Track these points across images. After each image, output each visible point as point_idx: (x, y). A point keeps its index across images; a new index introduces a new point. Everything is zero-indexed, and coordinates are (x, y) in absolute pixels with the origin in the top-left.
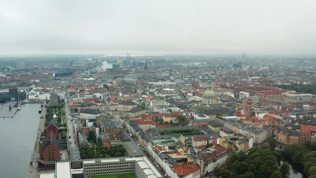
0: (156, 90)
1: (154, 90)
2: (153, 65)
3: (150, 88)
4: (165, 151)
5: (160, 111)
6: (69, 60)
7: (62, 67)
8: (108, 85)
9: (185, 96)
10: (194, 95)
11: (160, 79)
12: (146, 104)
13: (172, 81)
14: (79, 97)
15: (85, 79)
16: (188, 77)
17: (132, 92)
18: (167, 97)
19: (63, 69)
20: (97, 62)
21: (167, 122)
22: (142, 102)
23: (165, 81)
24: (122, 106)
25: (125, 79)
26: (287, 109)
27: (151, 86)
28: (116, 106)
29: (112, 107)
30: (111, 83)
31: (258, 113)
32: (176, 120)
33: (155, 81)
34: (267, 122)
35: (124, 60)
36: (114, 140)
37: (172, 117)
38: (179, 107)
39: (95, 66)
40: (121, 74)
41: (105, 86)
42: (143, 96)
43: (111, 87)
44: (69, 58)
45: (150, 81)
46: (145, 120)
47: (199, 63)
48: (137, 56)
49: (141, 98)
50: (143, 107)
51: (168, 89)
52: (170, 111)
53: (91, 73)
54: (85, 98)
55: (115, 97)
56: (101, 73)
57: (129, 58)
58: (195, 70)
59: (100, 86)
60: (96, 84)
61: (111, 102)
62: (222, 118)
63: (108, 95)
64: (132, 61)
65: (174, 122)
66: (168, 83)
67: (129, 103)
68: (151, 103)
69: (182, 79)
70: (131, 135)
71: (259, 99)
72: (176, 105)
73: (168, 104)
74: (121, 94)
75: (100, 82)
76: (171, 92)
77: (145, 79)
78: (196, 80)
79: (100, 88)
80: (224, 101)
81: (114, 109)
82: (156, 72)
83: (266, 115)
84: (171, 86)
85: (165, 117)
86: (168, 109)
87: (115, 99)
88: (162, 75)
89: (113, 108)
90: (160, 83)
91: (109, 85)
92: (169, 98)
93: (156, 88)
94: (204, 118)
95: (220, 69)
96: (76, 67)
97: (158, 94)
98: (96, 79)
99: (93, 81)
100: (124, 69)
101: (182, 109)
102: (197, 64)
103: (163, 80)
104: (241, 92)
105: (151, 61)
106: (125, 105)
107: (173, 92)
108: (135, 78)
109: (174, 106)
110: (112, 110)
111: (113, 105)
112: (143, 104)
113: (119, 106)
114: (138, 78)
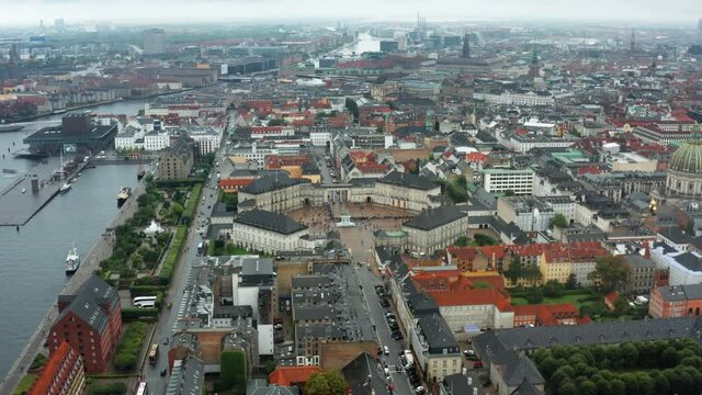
0: (497, 126)
1: (493, 124)
2: (483, 42)
3: (481, 114)
5: (524, 221)
6: (281, 30)
7: (256, 46)
8: (359, 103)
9: (595, 152)
10: (622, 149)
12: (469, 179)
13: (540, 93)
14: (254, 149)
15: (300, 82)
16: (583, 81)
17: (424, 132)
18: (538, 152)
19: (257, 51)
20: (345, 34)
21: (556, 282)
22: (458, 172)
23: (523, 92)
24: (387, 189)
25: (408, 84)
27: (483, 112)
28: (366, 190)
29: (356, 190)
30: (368, 96)
33: (493, 92)
35: (411, 30)
38: (588, 205)
39: (339, 45)
40: (398, 69)
41: (351, 105)
42: (460, 149)
43: (366, 108)
44: (281, 26)
45: (476, 91)
48: (444, 21)
50: (456, 194)
51: (533, 122)
53: (322, 63)
54: (275, 152)
55: (368, 151)
56: (348, 64)
57: (423, 26)
58: (594, 60)
59: (334, 107)
60: (324, 101)
61: (355, 170)
63: (349, 145)
64: (429, 33)
66: (530, 99)
67: (413, 176)
68: (488, 177)
69: (569, 88)
74: (389, 141)
75: (336, 94)
76: (547, 136)
77: (463, 86)
78: (606, 88)
79: (334, 114)
81: (362, 199)
82: (494, 63)
84: (542, 112)
85: (549, 261)
86: (551, 215)
87: (372, 159)
89: (357, 195)
90: (507, 98)
91: (361, 102)
92: (545, 158)
93: (499, 117)
95: (660, 57)
96: (290, 46)
97: (507, 137)
98: (329, 84)
99: (320, 88)
100: (410, 55)
102: (591, 42)
103: (514, 88)
106: (399, 185)
107: (552, 133)
108: (437, 82)
109: (570, 201)
110: (356, 203)
111: (356, 183)
112: (462, 181)
113: (379, 188)
114: (445, 83)
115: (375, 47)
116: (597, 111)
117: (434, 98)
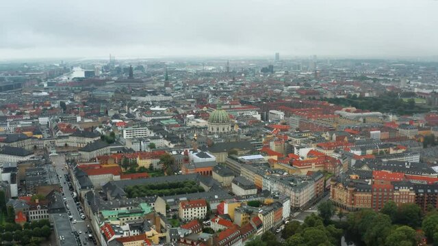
0: (138, 111)
1: (136, 109)
2: (146, 70)
3: (130, 106)
4: (119, 236)
5: (136, 147)
6: (25, 66)
7: (10, 76)
8: (67, 103)
9: (182, 120)
10: (196, 118)
11: (150, 92)
12: (116, 134)
14: (8, 125)
15: (35, 94)
17: (99, 115)
18: (154, 121)
19: (10, 79)
20: (65, 68)
21: (143, 167)
22: (111, 130)
23: (157, 95)
24: (75, 139)
25: (94, 93)
26: (346, 139)
27: (133, 104)
28: (65, 140)
29: (59, 141)
30: (72, 100)
31: (298, 148)
32: (158, 164)
33: (141, 96)
34: (313, 164)
35: (106, 64)
36: (36, 208)
37: (153, 158)
38: (167, 139)
39: (61, 74)
40: (92, 86)
41: (63, 105)
42: (113, 121)
43: (70, 105)
44: (26, 64)
45: (133, 95)
46: (105, 166)
47: (213, 68)
48: (128, 58)
49: (109, 125)
50: (110, 140)
51: (157, 108)
52: (152, 146)
53: (49, 84)
54: (19, 126)
55: (67, 124)
56: (66, 84)
57: (114, 62)
58: (206, 78)
59: (53, 105)
60: (48, 103)
61: (60, 132)
62: (237, 160)
63: (57, 121)
64: (116, 66)
65: (156, 166)
66: (161, 97)
67: (89, 132)
68: (125, 132)
69: (184, 91)
70: (75, 194)
71: (300, 122)
72: (164, 137)
73: (153, 135)
74: (79, 119)
75: (54, 99)
76: (162, 113)
77: (126, 93)
78: (204, 92)
79: (52, 109)
80: (244, 127)
81: (63, 144)
83: (311, 151)
84: (162, 104)
85: (141, 159)
86: (148, 143)
87: (69, 127)
88: (156, 85)
89: (60, 143)
90: (149, 98)
91: (68, 102)
92: (156, 123)
93: (139, 107)
94: (207, 159)
95: (243, 75)
96: (30, 75)
97: (141, 116)
98: (51, 94)
99: (46, 96)
100: (101, 78)
101: (172, 142)
102: (210, 68)
103: (154, 93)
104: (270, 111)
105: (144, 66)
106: (80, 136)
107: (165, 113)
108: (112, 92)
109: (159, 138)
110: (60, 147)
111: (60, 137)
112: (113, 134)
113: (71, 139)
114: (116, 92)
115: (82, 75)
116: (192, 102)
117: (108, 100)
